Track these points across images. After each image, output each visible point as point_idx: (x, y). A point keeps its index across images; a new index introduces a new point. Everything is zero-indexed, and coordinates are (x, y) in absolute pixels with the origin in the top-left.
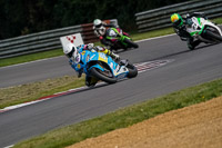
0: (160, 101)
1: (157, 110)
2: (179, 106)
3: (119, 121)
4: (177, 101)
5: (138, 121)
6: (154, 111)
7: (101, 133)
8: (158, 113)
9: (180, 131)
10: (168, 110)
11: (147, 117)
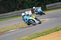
0: (53, 29)
1: (52, 31)
2: (58, 30)
3: (41, 34)
4: (58, 29)
5: (47, 34)
6: (51, 32)
7: (36, 38)
8: (52, 32)
9: (58, 37)
10: (55, 32)
11: (49, 33)
